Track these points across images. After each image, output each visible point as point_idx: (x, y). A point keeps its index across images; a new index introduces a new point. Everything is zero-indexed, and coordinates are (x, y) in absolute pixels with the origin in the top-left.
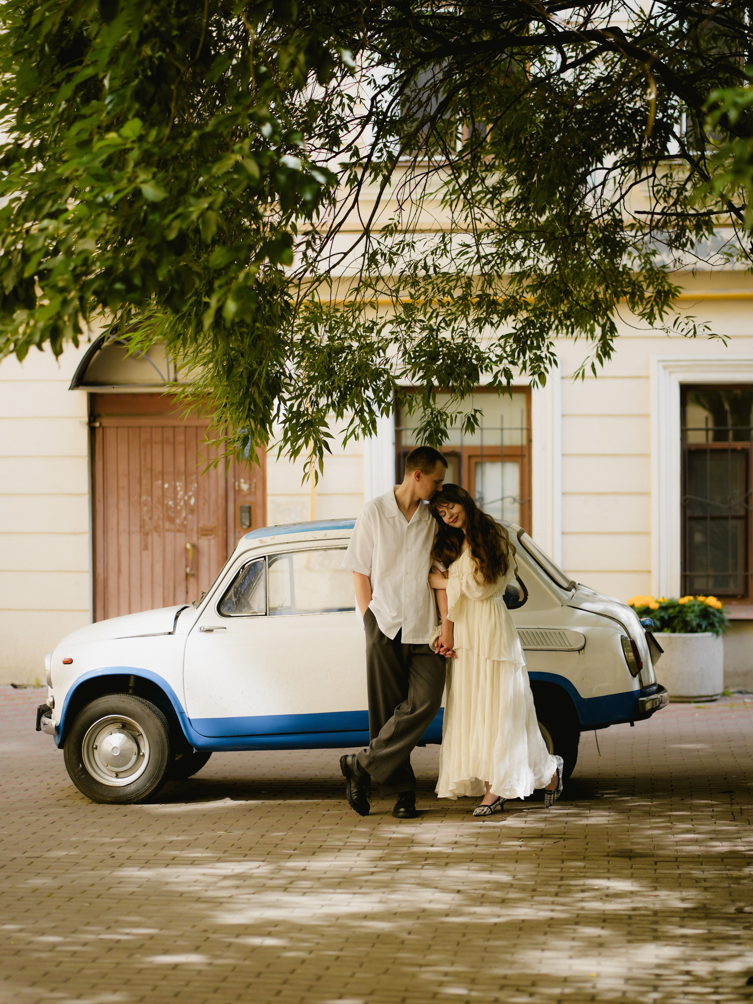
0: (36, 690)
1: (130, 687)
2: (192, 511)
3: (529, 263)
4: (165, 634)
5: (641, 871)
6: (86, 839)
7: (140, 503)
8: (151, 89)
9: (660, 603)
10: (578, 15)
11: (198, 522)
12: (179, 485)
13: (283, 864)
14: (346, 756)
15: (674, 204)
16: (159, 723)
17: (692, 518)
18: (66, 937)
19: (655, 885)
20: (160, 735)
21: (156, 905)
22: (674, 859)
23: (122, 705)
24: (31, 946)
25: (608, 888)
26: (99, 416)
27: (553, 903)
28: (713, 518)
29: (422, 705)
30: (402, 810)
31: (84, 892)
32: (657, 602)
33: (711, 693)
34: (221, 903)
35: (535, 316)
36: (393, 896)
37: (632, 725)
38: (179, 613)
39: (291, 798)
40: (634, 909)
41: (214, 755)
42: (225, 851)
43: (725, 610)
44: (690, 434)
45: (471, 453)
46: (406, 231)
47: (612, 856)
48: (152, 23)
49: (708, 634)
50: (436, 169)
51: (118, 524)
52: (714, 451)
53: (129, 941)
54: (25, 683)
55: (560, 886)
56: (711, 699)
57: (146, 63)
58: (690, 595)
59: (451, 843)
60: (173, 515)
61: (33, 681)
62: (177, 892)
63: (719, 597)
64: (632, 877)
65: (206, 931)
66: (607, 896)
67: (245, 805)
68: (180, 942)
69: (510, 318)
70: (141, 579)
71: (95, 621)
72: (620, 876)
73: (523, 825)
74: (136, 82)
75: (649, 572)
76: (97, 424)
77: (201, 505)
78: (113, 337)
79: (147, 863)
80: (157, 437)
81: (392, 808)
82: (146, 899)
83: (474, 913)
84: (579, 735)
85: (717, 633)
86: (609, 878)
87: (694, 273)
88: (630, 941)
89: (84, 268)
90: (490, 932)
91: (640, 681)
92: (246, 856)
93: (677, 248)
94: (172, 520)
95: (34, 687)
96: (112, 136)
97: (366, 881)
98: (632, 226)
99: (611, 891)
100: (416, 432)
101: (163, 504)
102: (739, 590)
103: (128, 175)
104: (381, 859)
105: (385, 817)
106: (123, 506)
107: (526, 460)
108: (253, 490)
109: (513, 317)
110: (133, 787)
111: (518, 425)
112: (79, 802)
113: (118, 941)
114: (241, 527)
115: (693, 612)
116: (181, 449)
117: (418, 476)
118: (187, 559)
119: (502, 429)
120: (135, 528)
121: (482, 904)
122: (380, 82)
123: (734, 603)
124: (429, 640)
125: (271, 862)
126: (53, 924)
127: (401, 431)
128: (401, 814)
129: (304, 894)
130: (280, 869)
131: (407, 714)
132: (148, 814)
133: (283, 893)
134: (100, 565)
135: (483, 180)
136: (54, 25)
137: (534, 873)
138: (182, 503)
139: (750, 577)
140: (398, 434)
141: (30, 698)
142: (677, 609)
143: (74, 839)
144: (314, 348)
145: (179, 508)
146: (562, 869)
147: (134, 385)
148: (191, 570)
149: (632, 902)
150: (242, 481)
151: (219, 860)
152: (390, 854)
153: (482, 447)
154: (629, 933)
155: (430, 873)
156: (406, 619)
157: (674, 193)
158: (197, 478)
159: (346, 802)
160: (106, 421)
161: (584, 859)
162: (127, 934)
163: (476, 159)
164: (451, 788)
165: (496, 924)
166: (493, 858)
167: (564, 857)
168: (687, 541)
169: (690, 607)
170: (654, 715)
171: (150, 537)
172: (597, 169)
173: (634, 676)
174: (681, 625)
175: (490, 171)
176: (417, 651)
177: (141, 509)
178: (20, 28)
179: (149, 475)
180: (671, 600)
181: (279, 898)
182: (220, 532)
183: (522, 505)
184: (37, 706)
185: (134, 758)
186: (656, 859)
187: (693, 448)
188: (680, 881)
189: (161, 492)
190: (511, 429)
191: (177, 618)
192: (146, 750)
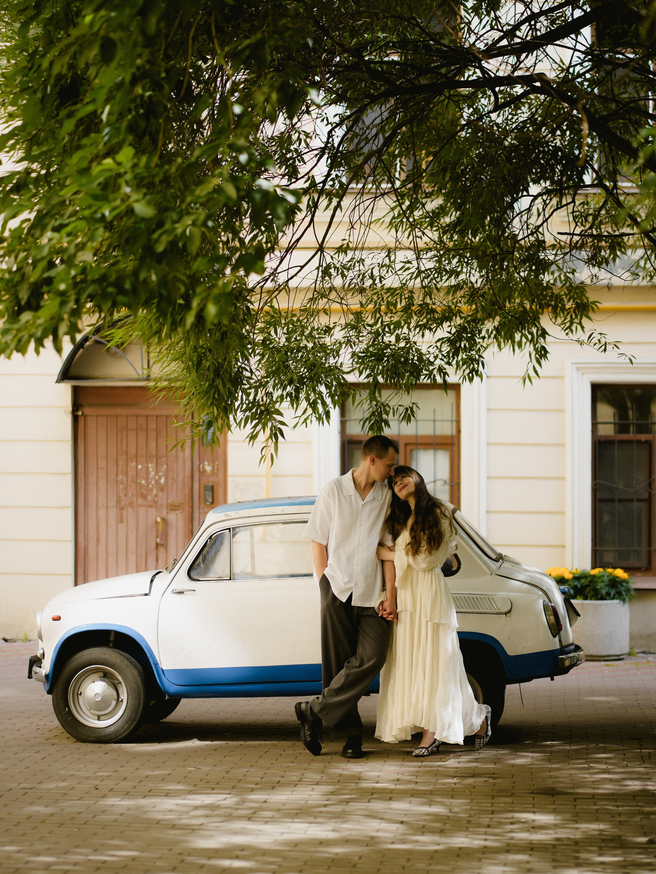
0: (24, 644)
1: (110, 642)
2: (162, 489)
3: (462, 277)
4: (142, 595)
5: (563, 807)
6: (72, 773)
7: (117, 482)
8: (143, 124)
9: (574, 573)
10: (507, 63)
11: (167, 499)
12: (151, 467)
13: (246, 797)
14: (300, 703)
15: (591, 228)
16: (136, 673)
17: (601, 500)
18: (59, 858)
19: (575, 819)
20: (136, 683)
21: (136, 831)
22: (591, 797)
23: (103, 656)
24: (29, 865)
25: (534, 821)
26: (82, 406)
27: (486, 833)
28: (620, 501)
29: (369, 660)
30: (350, 751)
31: (72, 819)
32: (571, 573)
33: (618, 653)
34: (193, 830)
35: (468, 322)
36: (345, 826)
37: (552, 679)
38: (154, 577)
39: (251, 739)
40: (558, 839)
41: (183, 701)
42: (195, 785)
43: (631, 581)
44: (600, 426)
45: (408, 441)
46: (356, 249)
47: (537, 793)
48: (144, 66)
49: (616, 601)
50: (383, 195)
51: (97, 500)
52: (621, 442)
53: (113, 862)
54: (15, 637)
55: (491, 819)
56: (618, 658)
57: (138, 100)
58: (600, 567)
59: (394, 780)
60: (145, 492)
61: (21, 636)
62: (154, 820)
63: (626, 569)
64: (554, 812)
65: (181, 854)
66: (533, 828)
67: (211, 745)
68: (159, 863)
69: (446, 325)
70: (117, 547)
71: (76, 584)
72: (543, 811)
73: (457, 765)
74: (129, 117)
75: (564, 546)
76: (80, 413)
77: (170, 483)
78: (94, 338)
79: (127, 794)
80: (132, 425)
81: (341, 749)
82: (128, 826)
83: (417, 841)
84: (505, 688)
85: (624, 600)
86: (534, 812)
87: (609, 287)
88: (555, 867)
89: (83, 277)
90: (432, 858)
91: (560, 641)
92: (213, 789)
93: (594, 266)
94: (144, 497)
95: (23, 641)
96: (108, 161)
97: (321, 812)
98: (553, 246)
99: (536, 824)
100: (362, 423)
101: (136, 483)
102: (643, 563)
103: (122, 196)
104: (332, 793)
105: (335, 757)
106: (102, 484)
107: (455, 448)
108: (216, 471)
109: (448, 323)
110: (112, 729)
111: (449, 418)
112: (65, 741)
113: (105, 862)
114: (205, 503)
115: (603, 581)
116: (152, 435)
117: (373, 461)
118: (157, 531)
119: (434, 421)
120: (112, 503)
121: (423, 834)
122: (331, 120)
123: (639, 574)
124: (374, 603)
125: (237, 795)
126: (47, 846)
127: (346, 421)
128: (348, 755)
129: (266, 822)
130: (244, 801)
131: (356, 667)
132: (126, 752)
133: (248, 822)
134: (81, 535)
135: (424, 205)
136: (62, 67)
137: (468, 807)
138: (153, 482)
139: (653, 552)
140: (343, 424)
141: (19, 651)
142: (589, 579)
143: (62, 772)
144: (273, 347)
145: (150, 486)
146: (492, 804)
147: (112, 379)
148: (161, 541)
149: (556, 833)
150: (206, 463)
151: (190, 792)
152: (340, 789)
153: (417, 436)
154: (554, 860)
155: (378, 806)
156: (356, 585)
157: (590, 219)
158: (167, 460)
159: (301, 744)
160: (87, 411)
161: (512, 795)
162: (112, 856)
163: (417, 187)
164: (394, 733)
165: (436, 851)
166: (431, 794)
167: (494, 794)
168: (597, 520)
169: (600, 578)
170: (571, 671)
171: (125, 512)
172: (523, 196)
173: (555, 636)
174: (592, 593)
175: (430, 197)
176: (364, 613)
177: (117, 487)
178: (25, 68)
179: (124, 457)
180: (584, 571)
181: (244, 826)
182: (187, 508)
183: (452, 487)
184: (28, 658)
185: (114, 703)
186: (575, 796)
187: (603, 440)
188: (597, 815)
189: (135, 473)
190: (442, 421)
191: (152, 581)
192: (124, 696)
